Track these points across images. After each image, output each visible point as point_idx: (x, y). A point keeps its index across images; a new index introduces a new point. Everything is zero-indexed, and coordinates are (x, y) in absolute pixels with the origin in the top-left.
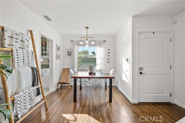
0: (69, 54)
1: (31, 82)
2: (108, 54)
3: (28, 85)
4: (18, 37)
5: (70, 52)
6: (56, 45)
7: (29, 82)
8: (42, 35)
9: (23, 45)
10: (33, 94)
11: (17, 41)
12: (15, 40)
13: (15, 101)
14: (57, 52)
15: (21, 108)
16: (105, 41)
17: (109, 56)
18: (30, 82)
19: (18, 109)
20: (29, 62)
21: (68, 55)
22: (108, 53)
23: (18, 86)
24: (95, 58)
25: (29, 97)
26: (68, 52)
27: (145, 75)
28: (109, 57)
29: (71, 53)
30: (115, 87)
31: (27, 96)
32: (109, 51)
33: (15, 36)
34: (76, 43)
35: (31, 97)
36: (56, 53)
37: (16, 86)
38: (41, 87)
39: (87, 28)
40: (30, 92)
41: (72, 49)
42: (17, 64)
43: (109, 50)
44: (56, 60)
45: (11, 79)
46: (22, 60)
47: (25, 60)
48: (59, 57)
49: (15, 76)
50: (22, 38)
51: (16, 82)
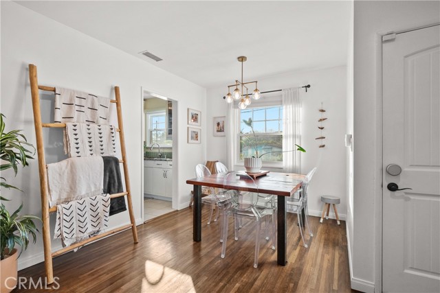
0: (220, 128)
1: (100, 184)
2: (321, 124)
3: (93, 190)
4: (83, 102)
5: (221, 125)
6: (188, 109)
7: (95, 185)
8: (145, 92)
9: (93, 116)
10: (102, 208)
11: (82, 109)
12: (77, 108)
13: (58, 214)
14: (188, 126)
15: (71, 229)
16: (309, 86)
17: (322, 128)
18: (98, 184)
19: (64, 229)
20: (103, 147)
21: (218, 131)
22: (321, 120)
23: (71, 188)
24: (280, 137)
25: (91, 212)
26: (218, 124)
27: (412, 197)
28: (323, 133)
30: (339, 223)
31: (88, 209)
32: (323, 115)
33: (77, 101)
35: (96, 213)
36: (188, 128)
37: (68, 189)
38: (128, 195)
39: (242, 59)
40: (94, 203)
41: (225, 117)
42: (76, 150)
43: (323, 111)
44: (188, 142)
45: (58, 175)
46: (88, 144)
47: (93, 144)
48: (197, 137)
49: (64, 171)
50: (93, 103)
51: (68, 182)
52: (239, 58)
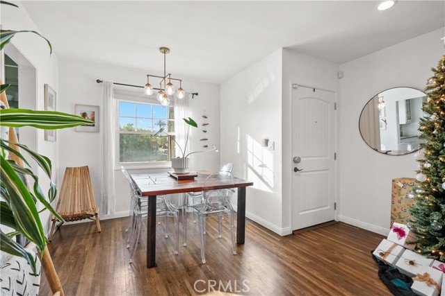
2: (204, 128)
5: (89, 116)
6: (45, 86)
16: (197, 94)
17: (205, 132)
22: (204, 125)
24: (172, 138)
27: (301, 174)
28: (206, 136)
29: (93, 119)
32: (206, 121)
34: (114, 90)
39: (165, 50)
41: (98, 107)
43: (206, 117)
44: (46, 139)
52: (161, 48)
